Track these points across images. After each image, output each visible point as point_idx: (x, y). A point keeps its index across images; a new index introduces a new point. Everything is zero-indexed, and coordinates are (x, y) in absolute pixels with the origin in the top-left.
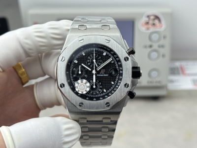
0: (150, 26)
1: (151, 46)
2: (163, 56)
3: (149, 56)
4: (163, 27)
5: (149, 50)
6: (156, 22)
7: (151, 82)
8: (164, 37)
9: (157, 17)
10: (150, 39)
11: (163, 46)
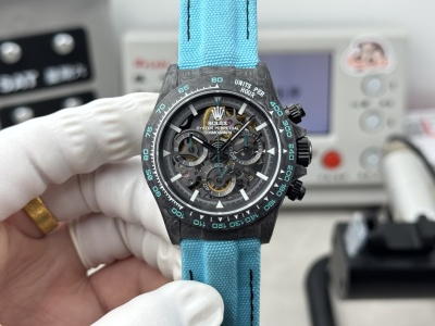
0: (364, 64)
1: (364, 104)
2: (390, 122)
3: (362, 124)
4: (389, 65)
5: (361, 110)
6: (377, 55)
7: (366, 176)
8: (392, 86)
9: (377, 47)
10: (364, 88)
11: (388, 104)
